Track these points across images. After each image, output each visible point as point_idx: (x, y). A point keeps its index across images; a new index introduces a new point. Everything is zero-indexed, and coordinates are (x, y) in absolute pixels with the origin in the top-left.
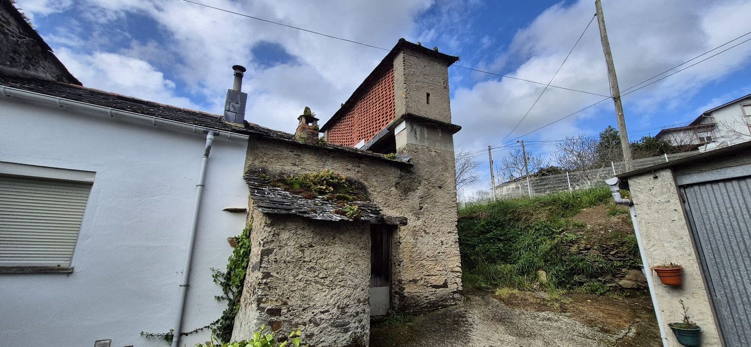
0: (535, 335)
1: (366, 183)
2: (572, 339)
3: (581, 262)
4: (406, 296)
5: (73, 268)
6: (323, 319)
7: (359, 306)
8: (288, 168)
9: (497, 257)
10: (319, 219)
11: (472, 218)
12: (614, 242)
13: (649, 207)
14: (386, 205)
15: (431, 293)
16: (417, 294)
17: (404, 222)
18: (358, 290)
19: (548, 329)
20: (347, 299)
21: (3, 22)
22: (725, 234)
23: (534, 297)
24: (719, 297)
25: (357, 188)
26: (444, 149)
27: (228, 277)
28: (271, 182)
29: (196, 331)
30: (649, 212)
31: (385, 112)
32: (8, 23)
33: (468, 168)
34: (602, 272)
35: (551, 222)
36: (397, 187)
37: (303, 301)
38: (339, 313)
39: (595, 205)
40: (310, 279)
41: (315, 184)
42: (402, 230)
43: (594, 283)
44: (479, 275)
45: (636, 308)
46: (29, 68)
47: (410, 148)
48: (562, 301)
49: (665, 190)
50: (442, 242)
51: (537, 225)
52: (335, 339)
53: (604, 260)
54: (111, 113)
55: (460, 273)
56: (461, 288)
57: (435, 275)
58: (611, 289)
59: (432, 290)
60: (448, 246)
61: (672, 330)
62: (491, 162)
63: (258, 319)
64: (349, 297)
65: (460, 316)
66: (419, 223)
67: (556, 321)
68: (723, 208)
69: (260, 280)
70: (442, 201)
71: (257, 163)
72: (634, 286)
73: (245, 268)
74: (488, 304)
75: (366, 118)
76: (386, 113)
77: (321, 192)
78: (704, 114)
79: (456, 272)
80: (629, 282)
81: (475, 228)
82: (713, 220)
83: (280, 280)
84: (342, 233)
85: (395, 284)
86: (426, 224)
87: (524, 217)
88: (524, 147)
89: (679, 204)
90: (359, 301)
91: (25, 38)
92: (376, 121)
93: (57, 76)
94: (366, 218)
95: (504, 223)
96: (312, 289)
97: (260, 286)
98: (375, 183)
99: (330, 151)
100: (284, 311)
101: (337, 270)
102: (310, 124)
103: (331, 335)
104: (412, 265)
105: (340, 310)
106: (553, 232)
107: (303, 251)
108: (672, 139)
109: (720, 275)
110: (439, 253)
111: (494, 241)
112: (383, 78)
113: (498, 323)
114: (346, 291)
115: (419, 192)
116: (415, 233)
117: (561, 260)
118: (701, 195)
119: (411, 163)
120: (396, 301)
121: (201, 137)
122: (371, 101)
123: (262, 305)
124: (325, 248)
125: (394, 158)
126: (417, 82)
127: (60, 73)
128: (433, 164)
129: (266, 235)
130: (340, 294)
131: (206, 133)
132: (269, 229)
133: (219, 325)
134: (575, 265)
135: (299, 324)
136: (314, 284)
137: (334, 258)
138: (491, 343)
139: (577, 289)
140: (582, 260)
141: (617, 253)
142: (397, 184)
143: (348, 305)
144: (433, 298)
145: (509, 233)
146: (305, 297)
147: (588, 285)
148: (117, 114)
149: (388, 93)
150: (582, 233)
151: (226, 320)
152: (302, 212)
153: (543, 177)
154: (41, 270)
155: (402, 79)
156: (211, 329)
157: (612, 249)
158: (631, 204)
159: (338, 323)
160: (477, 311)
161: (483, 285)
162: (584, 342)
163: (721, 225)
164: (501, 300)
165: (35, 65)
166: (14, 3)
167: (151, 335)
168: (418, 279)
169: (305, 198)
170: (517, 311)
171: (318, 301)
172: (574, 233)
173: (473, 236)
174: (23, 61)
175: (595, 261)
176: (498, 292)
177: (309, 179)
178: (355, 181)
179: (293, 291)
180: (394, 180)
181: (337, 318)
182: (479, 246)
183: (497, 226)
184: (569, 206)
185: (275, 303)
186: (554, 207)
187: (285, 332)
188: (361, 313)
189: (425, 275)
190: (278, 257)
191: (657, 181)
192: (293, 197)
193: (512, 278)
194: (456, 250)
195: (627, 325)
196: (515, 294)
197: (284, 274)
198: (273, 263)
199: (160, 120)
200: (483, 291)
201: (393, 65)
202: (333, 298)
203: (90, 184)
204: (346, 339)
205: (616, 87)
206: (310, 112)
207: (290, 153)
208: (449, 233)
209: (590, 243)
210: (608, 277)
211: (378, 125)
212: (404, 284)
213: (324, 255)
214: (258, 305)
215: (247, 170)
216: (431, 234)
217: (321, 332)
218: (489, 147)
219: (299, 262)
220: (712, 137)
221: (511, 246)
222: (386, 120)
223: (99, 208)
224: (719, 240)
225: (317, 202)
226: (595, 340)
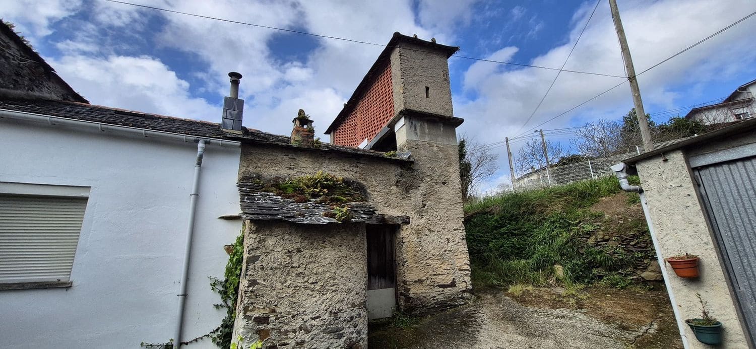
0: (546, 335)
1: (365, 183)
2: (587, 338)
3: (599, 254)
4: (411, 297)
5: (71, 283)
6: (314, 326)
7: (354, 311)
8: (283, 172)
9: (512, 252)
10: (306, 223)
11: (486, 213)
12: (634, 232)
13: (660, 193)
14: (387, 204)
15: (439, 293)
16: (424, 295)
17: (406, 221)
18: (352, 293)
19: (561, 327)
20: (340, 304)
21: (3, 46)
22: (746, 220)
23: (549, 293)
24: (742, 289)
25: (355, 189)
26: (446, 143)
27: (226, 284)
28: (264, 187)
29: (196, 340)
30: (660, 198)
31: (384, 109)
32: (9, 47)
33: (485, 161)
34: (622, 264)
35: (567, 214)
36: (397, 186)
37: (292, 307)
38: (331, 318)
39: (615, 193)
40: (300, 285)
41: (308, 187)
42: (405, 229)
43: (614, 276)
44: (491, 272)
45: (659, 301)
46: (33, 89)
47: (410, 145)
48: (579, 297)
49: (676, 173)
50: (448, 240)
51: (553, 217)
52: (328, 346)
53: (624, 251)
54: (101, 128)
55: (469, 271)
56: (470, 287)
57: (442, 275)
58: (633, 282)
59: (438, 290)
60: (454, 243)
61: (689, 327)
62: (510, 154)
63: (244, 328)
64: (342, 301)
65: (469, 316)
66: (423, 221)
67: (571, 318)
68: (742, 191)
69: (246, 288)
70: (446, 197)
71: (251, 169)
72: (658, 278)
73: (239, 276)
74: (499, 302)
75: (367, 116)
76: (386, 110)
77: (314, 195)
78: (739, 89)
79: (465, 270)
80: (652, 274)
81: (488, 223)
82: (732, 204)
83: (267, 287)
84: (333, 236)
85: (400, 285)
86: (430, 222)
87: (539, 209)
88: (542, 137)
89: (693, 189)
90: (353, 305)
91: (27, 61)
92: (377, 119)
93: (63, 95)
94: (358, 219)
95: (518, 216)
96: (302, 295)
97: (246, 294)
98: (374, 183)
99: (326, 152)
100: (272, 318)
101: (328, 275)
102: (305, 127)
103: (323, 341)
104: (417, 265)
105: (333, 315)
106: (570, 224)
107: (291, 257)
108: (704, 117)
109: (742, 264)
110: (445, 251)
111: (508, 236)
112: (382, 74)
113: (508, 323)
114: (339, 295)
115: (422, 189)
116: (418, 232)
117: (578, 253)
118: (718, 177)
119: (412, 160)
120: (402, 302)
121: (192, 146)
122: (372, 99)
123: (249, 313)
124: (315, 253)
125: (395, 156)
126: (414, 76)
127: (66, 92)
128: (434, 159)
129: (251, 241)
130: (332, 299)
131: (197, 141)
132: (254, 236)
133: (219, 333)
134: (593, 258)
135: (288, 331)
136: (303, 289)
137: (325, 262)
138: (499, 344)
139: (596, 283)
140: (600, 252)
141: (638, 243)
142: (397, 182)
143: (341, 310)
144: (441, 298)
145: (523, 227)
146: (294, 303)
147: (608, 279)
148: (107, 128)
149: (387, 90)
150: (600, 224)
151: (225, 328)
152: (288, 217)
153: (565, 166)
154: (40, 285)
155: (399, 73)
156: (211, 337)
157: (631, 240)
158: (641, 191)
159: (330, 329)
160: (487, 311)
161: (495, 282)
162: (599, 340)
163: (741, 209)
164: (514, 297)
165: (39, 86)
166: (13, 27)
167: (151, 345)
168: (424, 279)
169: (297, 202)
170: (530, 309)
171: (309, 307)
172: (591, 224)
173: (486, 232)
174: (26, 83)
175: (615, 253)
176: (512, 289)
177: (303, 182)
178: (353, 182)
179: (281, 298)
180: (394, 179)
181: (330, 324)
182: (492, 242)
183: (511, 221)
184: (587, 196)
185: (263, 311)
186: (571, 197)
187: (274, 340)
188: (356, 317)
189: (431, 275)
190: (264, 264)
191: (667, 164)
192: (284, 201)
193: (526, 273)
194: (463, 248)
195: (648, 321)
196: (529, 291)
197: (271, 281)
198: (260, 270)
199: (150, 132)
200: (496, 288)
201: (390, 60)
202: (325, 303)
203: (85, 200)
204: (340, 345)
205: (631, 66)
206: (304, 114)
207: (285, 157)
208: (455, 230)
209: (608, 233)
210: (629, 270)
211: (379, 123)
212: (409, 285)
213: (313, 259)
214: (245, 313)
215: (241, 176)
216: (436, 232)
217: (312, 339)
218: (507, 138)
219: (287, 268)
220: (749, 113)
221: (525, 241)
222: (386, 118)
223: (94, 222)
224: (740, 226)
225: (309, 205)
226: (612, 338)
